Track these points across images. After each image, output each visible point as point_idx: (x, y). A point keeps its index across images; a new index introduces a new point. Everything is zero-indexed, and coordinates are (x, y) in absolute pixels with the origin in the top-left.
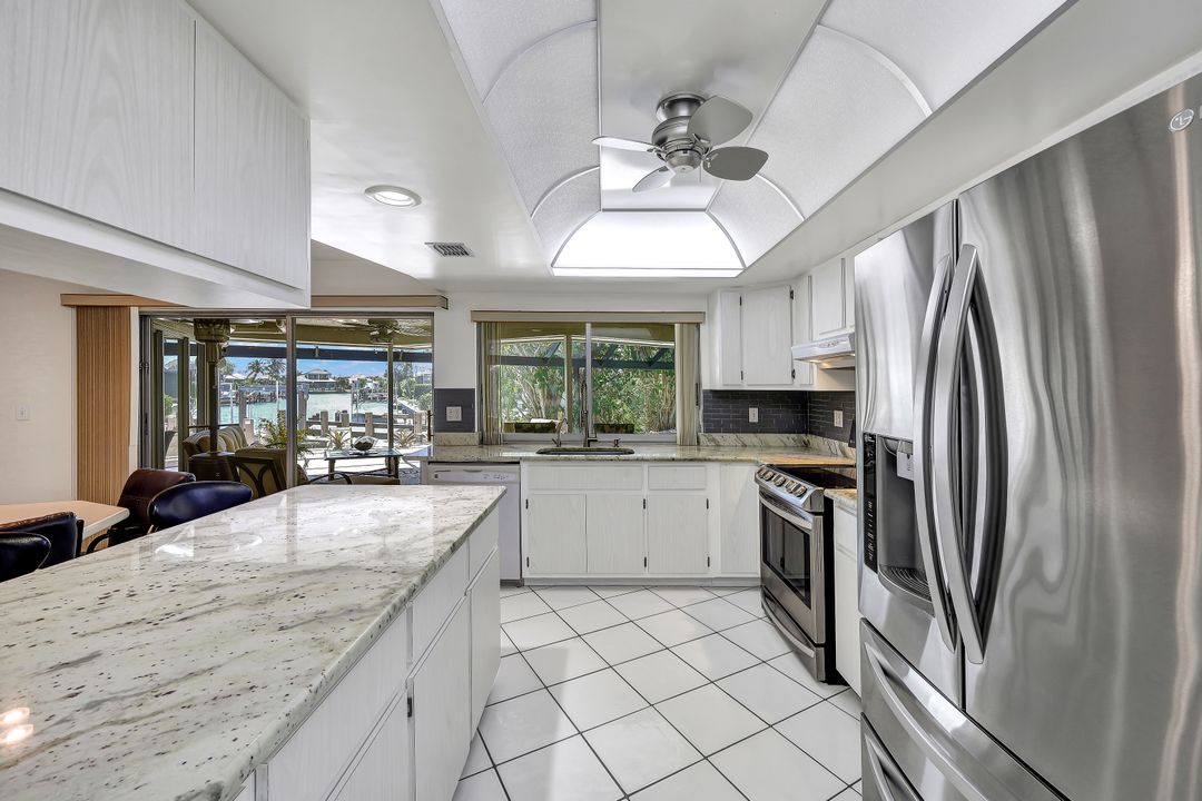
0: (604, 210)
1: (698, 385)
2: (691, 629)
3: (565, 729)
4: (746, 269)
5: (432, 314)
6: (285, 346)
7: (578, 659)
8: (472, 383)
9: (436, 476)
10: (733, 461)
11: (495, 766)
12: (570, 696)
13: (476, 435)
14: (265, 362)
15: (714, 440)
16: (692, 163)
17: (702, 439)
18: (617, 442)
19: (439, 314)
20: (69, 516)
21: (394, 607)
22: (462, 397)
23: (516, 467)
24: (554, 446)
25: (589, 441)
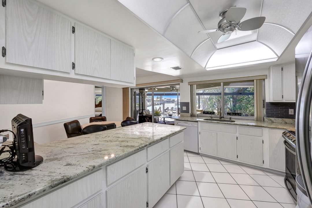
0: (218, 49)
1: (264, 101)
2: (251, 182)
3: (197, 193)
4: (279, 57)
5: (179, 84)
6: (152, 93)
7: (207, 178)
8: (189, 101)
9: (178, 123)
10: (275, 128)
11: (176, 194)
12: (201, 186)
13: (189, 114)
14: (159, 96)
15: (271, 120)
16: (232, 30)
17: (265, 119)
18: (230, 118)
19: (181, 84)
20: (114, 124)
21: (140, 148)
22: (186, 104)
23: (197, 123)
24: (210, 118)
25: (221, 117)
